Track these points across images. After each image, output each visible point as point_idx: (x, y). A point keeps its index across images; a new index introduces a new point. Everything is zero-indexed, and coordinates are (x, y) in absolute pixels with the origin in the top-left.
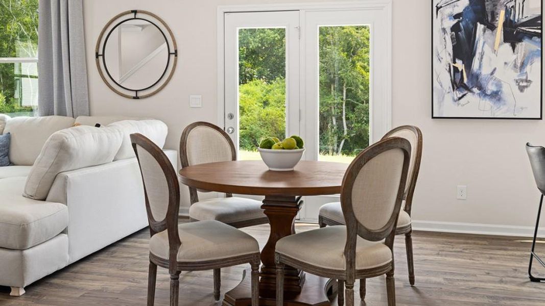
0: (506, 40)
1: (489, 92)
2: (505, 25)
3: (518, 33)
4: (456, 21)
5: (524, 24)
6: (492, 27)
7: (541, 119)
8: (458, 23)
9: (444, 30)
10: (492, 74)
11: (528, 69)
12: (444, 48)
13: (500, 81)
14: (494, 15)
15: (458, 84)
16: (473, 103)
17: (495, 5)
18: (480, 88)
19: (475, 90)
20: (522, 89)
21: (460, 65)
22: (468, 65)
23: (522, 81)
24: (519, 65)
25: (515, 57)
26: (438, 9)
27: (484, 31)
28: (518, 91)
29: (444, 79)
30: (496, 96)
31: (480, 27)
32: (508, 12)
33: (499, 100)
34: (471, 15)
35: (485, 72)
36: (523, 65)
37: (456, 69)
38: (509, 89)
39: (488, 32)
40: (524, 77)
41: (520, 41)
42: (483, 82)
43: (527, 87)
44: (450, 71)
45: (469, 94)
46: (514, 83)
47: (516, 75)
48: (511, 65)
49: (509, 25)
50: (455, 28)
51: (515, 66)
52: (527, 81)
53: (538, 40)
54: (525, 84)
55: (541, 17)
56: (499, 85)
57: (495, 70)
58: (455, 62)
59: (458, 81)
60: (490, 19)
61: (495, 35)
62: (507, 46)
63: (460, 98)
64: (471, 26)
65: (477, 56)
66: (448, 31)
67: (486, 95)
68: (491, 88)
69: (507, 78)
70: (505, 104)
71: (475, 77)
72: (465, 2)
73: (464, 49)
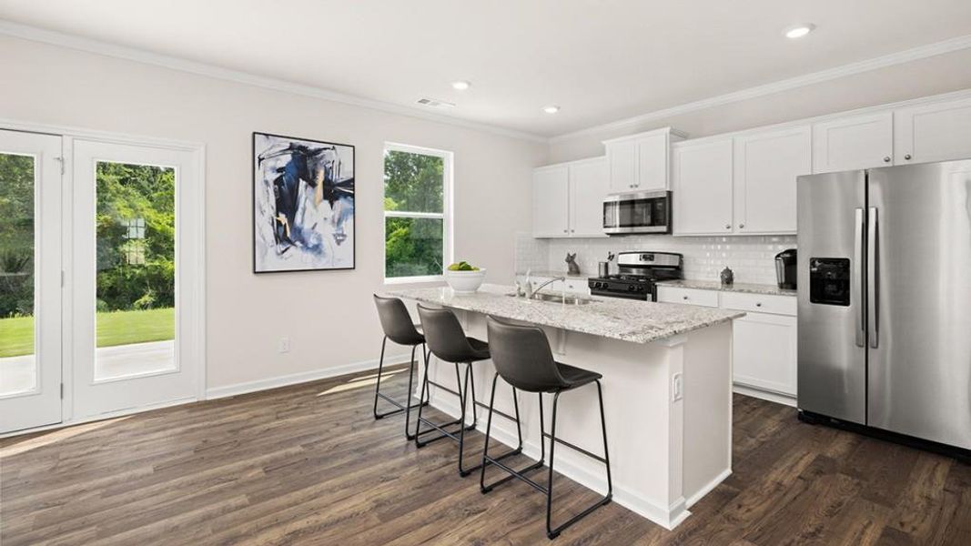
1: (310, 246)
3: (335, 192)
4: (279, 175)
5: (340, 185)
6: (312, 184)
7: (354, 268)
8: (281, 178)
9: (267, 182)
10: (313, 228)
11: (343, 224)
13: (320, 235)
14: (315, 174)
15: (281, 238)
16: (296, 256)
17: (316, 164)
18: (303, 241)
19: (298, 243)
20: (339, 242)
21: (283, 218)
22: (291, 219)
23: (339, 235)
24: (336, 221)
25: (332, 213)
26: (260, 160)
27: (306, 187)
28: (336, 244)
29: (267, 232)
30: (317, 249)
31: (302, 183)
32: (327, 173)
33: (320, 253)
34: (294, 171)
35: (307, 226)
36: (340, 221)
37: (279, 223)
38: (328, 243)
39: (310, 188)
40: (340, 232)
41: (337, 199)
42: (306, 236)
43: (343, 240)
44: (273, 224)
45: (292, 248)
46: (332, 238)
47: (333, 230)
48: (329, 220)
49: (328, 184)
51: (333, 221)
52: (343, 235)
53: (352, 199)
54: (341, 238)
55: (353, 180)
56: (319, 238)
57: (316, 224)
58: (278, 216)
59: (281, 234)
60: (311, 176)
61: (315, 193)
62: (326, 203)
63: (283, 252)
64: (294, 181)
65: (300, 211)
66: (271, 183)
67: (308, 248)
68: (312, 241)
69: (327, 232)
70: (324, 257)
71: (298, 232)
72: (288, 158)
73: (287, 203)
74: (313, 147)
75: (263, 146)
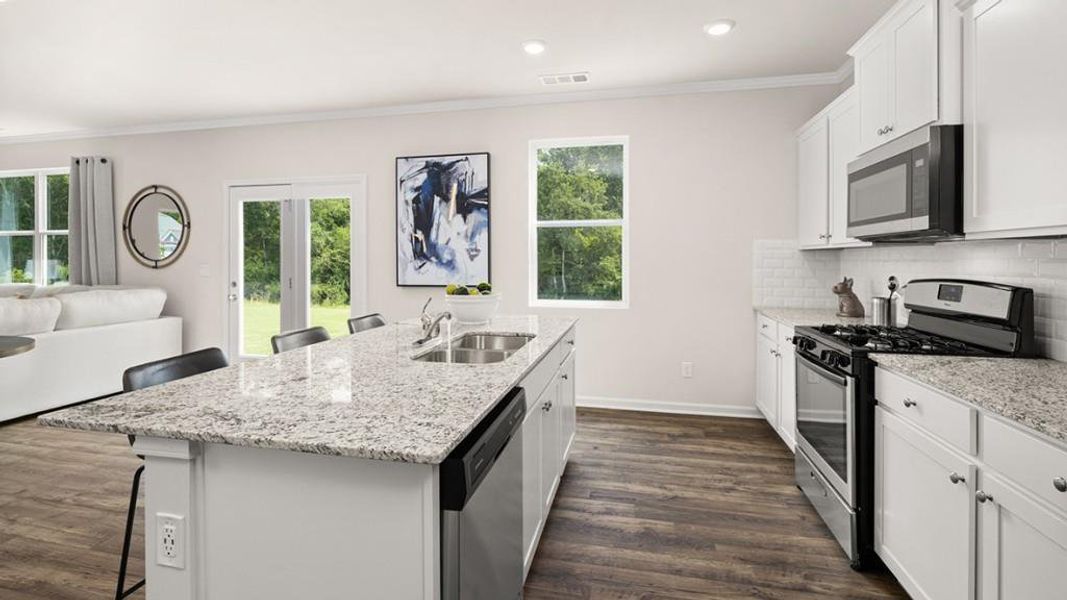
0: (458, 212)
1: (444, 261)
2: (457, 197)
3: (468, 204)
4: (416, 194)
5: (474, 196)
6: (446, 199)
8: (419, 195)
9: (407, 202)
10: (447, 244)
11: (477, 238)
12: (408, 220)
13: (453, 251)
14: (448, 188)
15: (419, 254)
16: (432, 272)
17: (449, 179)
18: (437, 257)
19: (433, 259)
20: (472, 258)
21: (420, 235)
22: (427, 235)
23: (472, 250)
24: (469, 235)
25: (465, 227)
26: (402, 182)
27: (440, 202)
28: (469, 260)
29: (407, 248)
30: (450, 265)
31: (437, 199)
32: (460, 185)
33: (453, 268)
34: (430, 188)
35: (441, 242)
36: (473, 235)
37: (417, 239)
38: (462, 259)
39: (444, 204)
40: (474, 247)
41: (470, 212)
42: (440, 252)
43: (476, 256)
44: (412, 241)
45: (428, 263)
46: (465, 253)
47: (466, 245)
48: (463, 235)
49: (461, 196)
50: (416, 200)
51: (466, 236)
52: (476, 250)
53: (486, 211)
54: (474, 253)
55: (487, 190)
56: (453, 253)
57: (449, 239)
58: (415, 233)
59: (419, 249)
60: (444, 192)
61: (448, 207)
62: (460, 216)
63: (420, 267)
64: (429, 198)
65: (435, 226)
66: (410, 202)
67: (442, 264)
68: (446, 257)
69: (460, 247)
70: (458, 273)
71: (433, 247)
72: (424, 176)
73: (424, 220)
74: (446, 161)
75: (404, 169)
